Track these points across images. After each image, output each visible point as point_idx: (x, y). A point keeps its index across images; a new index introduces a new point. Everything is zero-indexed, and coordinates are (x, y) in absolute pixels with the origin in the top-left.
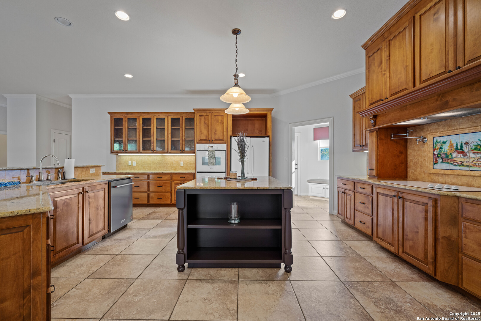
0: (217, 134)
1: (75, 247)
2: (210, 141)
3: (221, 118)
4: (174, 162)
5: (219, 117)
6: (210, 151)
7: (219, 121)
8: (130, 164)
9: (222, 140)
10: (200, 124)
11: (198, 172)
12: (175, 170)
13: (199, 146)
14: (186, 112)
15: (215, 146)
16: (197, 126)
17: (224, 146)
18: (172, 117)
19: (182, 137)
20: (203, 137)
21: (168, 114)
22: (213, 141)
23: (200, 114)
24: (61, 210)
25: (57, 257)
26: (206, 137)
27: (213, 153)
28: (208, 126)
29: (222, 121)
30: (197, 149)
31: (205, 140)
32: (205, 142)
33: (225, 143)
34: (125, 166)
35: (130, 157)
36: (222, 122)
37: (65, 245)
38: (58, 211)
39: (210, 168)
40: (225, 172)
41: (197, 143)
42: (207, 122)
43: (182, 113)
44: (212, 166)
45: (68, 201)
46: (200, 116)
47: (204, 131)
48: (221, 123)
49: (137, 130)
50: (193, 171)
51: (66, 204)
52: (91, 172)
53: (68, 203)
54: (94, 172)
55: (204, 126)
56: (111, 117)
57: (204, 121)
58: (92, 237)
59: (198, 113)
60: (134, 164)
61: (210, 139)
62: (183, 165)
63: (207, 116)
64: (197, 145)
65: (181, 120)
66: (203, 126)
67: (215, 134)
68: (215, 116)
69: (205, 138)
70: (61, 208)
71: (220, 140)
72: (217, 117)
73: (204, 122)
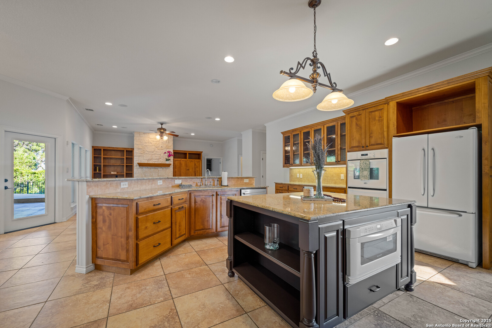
0: (373, 137)
1: (209, 231)
2: (363, 147)
3: (380, 113)
4: (334, 175)
5: (377, 113)
6: (362, 161)
7: (377, 118)
8: (298, 177)
9: (381, 144)
10: (351, 127)
11: (349, 187)
12: (335, 183)
13: (350, 155)
14: (342, 117)
15: (371, 154)
16: (347, 130)
17: (385, 152)
18: (328, 125)
19: (338, 146)
20: (355, 144)
21: (323, 123)
22: (367, 146)
23: (351, 115)
24: (199, 204)
25: (196, 233)
26: (359, 142)
27: (367, 162)
28: (361, 128)
29: (381, 118)
30: (348, 160)
31: (357, 147)
32: (357, 149)
33: (387, 148)
34: (295, 178)
35: (298, 170)
36: (381, 120)
37: (202, 227)
38: (197, 205)
39: (365, 183)
40: (386, 190)
41: (349, 152)
42: (359, 123)
43: (338, 118)
44: (366, 181)
45: (204, 199)
46: (352, 117)
47: (356, 136)
48: (379, 120)
49: (300, 144)
50: (344, 186)
51: (202, 201)
52: (245, 182)
53: (204, 200)
54: (248, 181)
55: (356, 128)
56: (283, 135)
57: (356, 122)
58: (223, 228)
59: (348, 114)
60: (301, 177)
61: (364, 145)
62: (343, 179)
63: (360, 115)
64: (348, 153)
65: (336, 127)
66: (354, 130)
67: (370, 137)
68: (371, 112)
69: (357, 145)
70: (199, 203)
71: (377, 144)
72: (373, 113)
73: (357, 124)
